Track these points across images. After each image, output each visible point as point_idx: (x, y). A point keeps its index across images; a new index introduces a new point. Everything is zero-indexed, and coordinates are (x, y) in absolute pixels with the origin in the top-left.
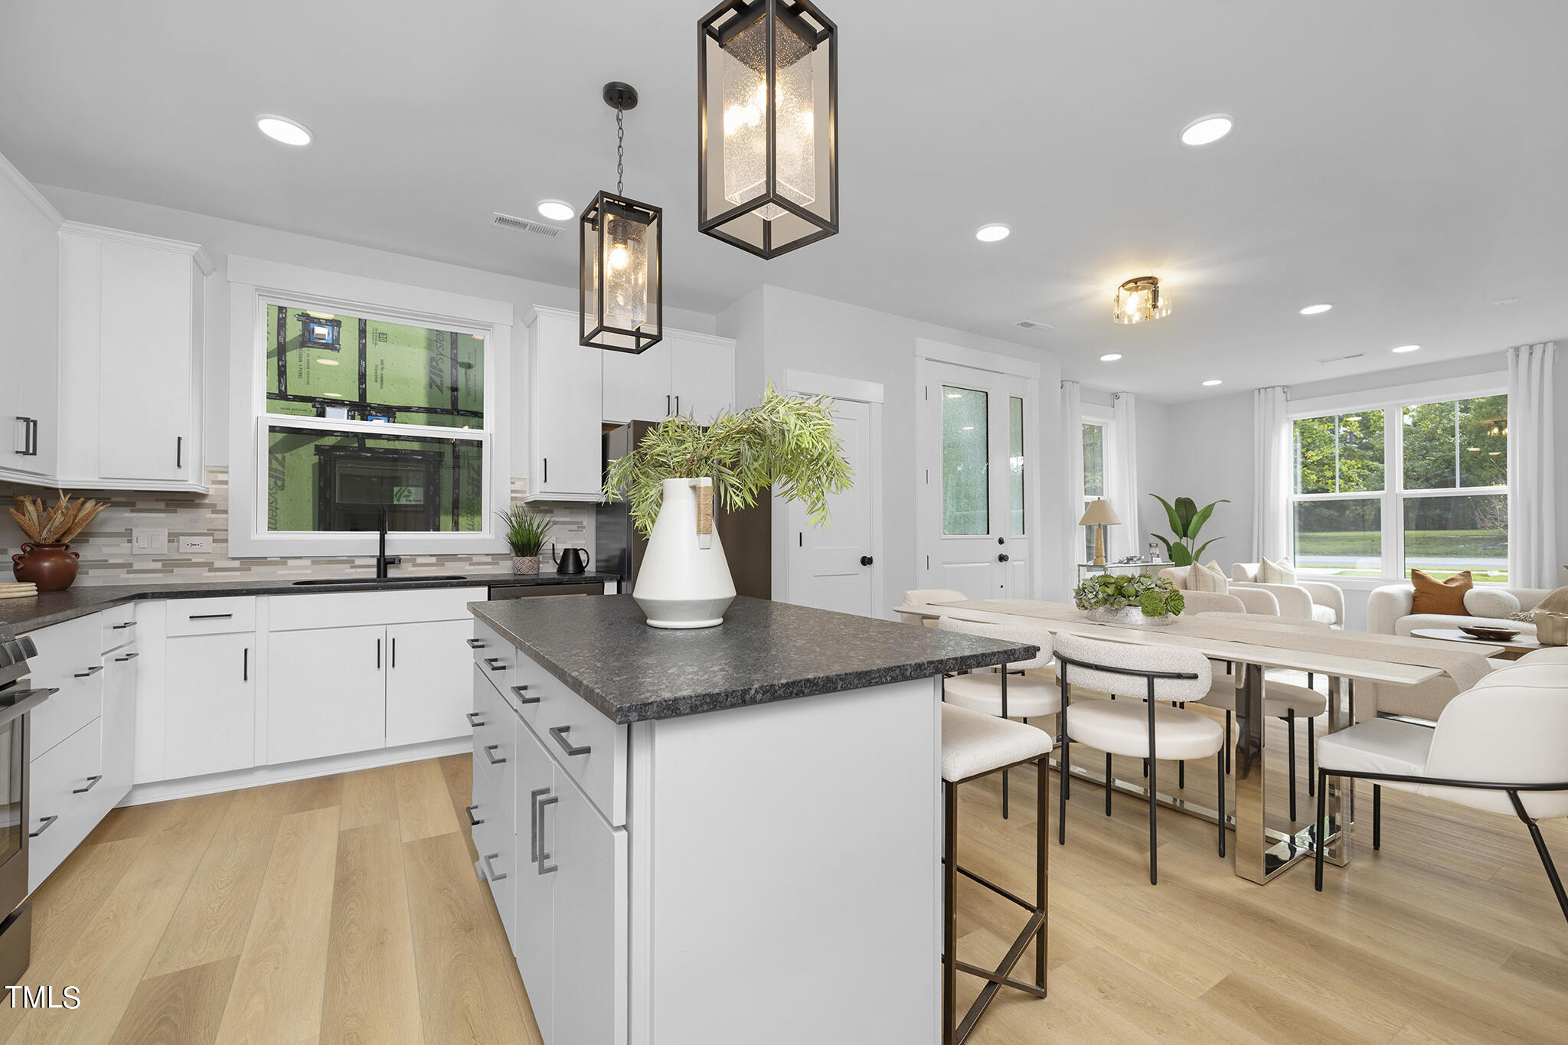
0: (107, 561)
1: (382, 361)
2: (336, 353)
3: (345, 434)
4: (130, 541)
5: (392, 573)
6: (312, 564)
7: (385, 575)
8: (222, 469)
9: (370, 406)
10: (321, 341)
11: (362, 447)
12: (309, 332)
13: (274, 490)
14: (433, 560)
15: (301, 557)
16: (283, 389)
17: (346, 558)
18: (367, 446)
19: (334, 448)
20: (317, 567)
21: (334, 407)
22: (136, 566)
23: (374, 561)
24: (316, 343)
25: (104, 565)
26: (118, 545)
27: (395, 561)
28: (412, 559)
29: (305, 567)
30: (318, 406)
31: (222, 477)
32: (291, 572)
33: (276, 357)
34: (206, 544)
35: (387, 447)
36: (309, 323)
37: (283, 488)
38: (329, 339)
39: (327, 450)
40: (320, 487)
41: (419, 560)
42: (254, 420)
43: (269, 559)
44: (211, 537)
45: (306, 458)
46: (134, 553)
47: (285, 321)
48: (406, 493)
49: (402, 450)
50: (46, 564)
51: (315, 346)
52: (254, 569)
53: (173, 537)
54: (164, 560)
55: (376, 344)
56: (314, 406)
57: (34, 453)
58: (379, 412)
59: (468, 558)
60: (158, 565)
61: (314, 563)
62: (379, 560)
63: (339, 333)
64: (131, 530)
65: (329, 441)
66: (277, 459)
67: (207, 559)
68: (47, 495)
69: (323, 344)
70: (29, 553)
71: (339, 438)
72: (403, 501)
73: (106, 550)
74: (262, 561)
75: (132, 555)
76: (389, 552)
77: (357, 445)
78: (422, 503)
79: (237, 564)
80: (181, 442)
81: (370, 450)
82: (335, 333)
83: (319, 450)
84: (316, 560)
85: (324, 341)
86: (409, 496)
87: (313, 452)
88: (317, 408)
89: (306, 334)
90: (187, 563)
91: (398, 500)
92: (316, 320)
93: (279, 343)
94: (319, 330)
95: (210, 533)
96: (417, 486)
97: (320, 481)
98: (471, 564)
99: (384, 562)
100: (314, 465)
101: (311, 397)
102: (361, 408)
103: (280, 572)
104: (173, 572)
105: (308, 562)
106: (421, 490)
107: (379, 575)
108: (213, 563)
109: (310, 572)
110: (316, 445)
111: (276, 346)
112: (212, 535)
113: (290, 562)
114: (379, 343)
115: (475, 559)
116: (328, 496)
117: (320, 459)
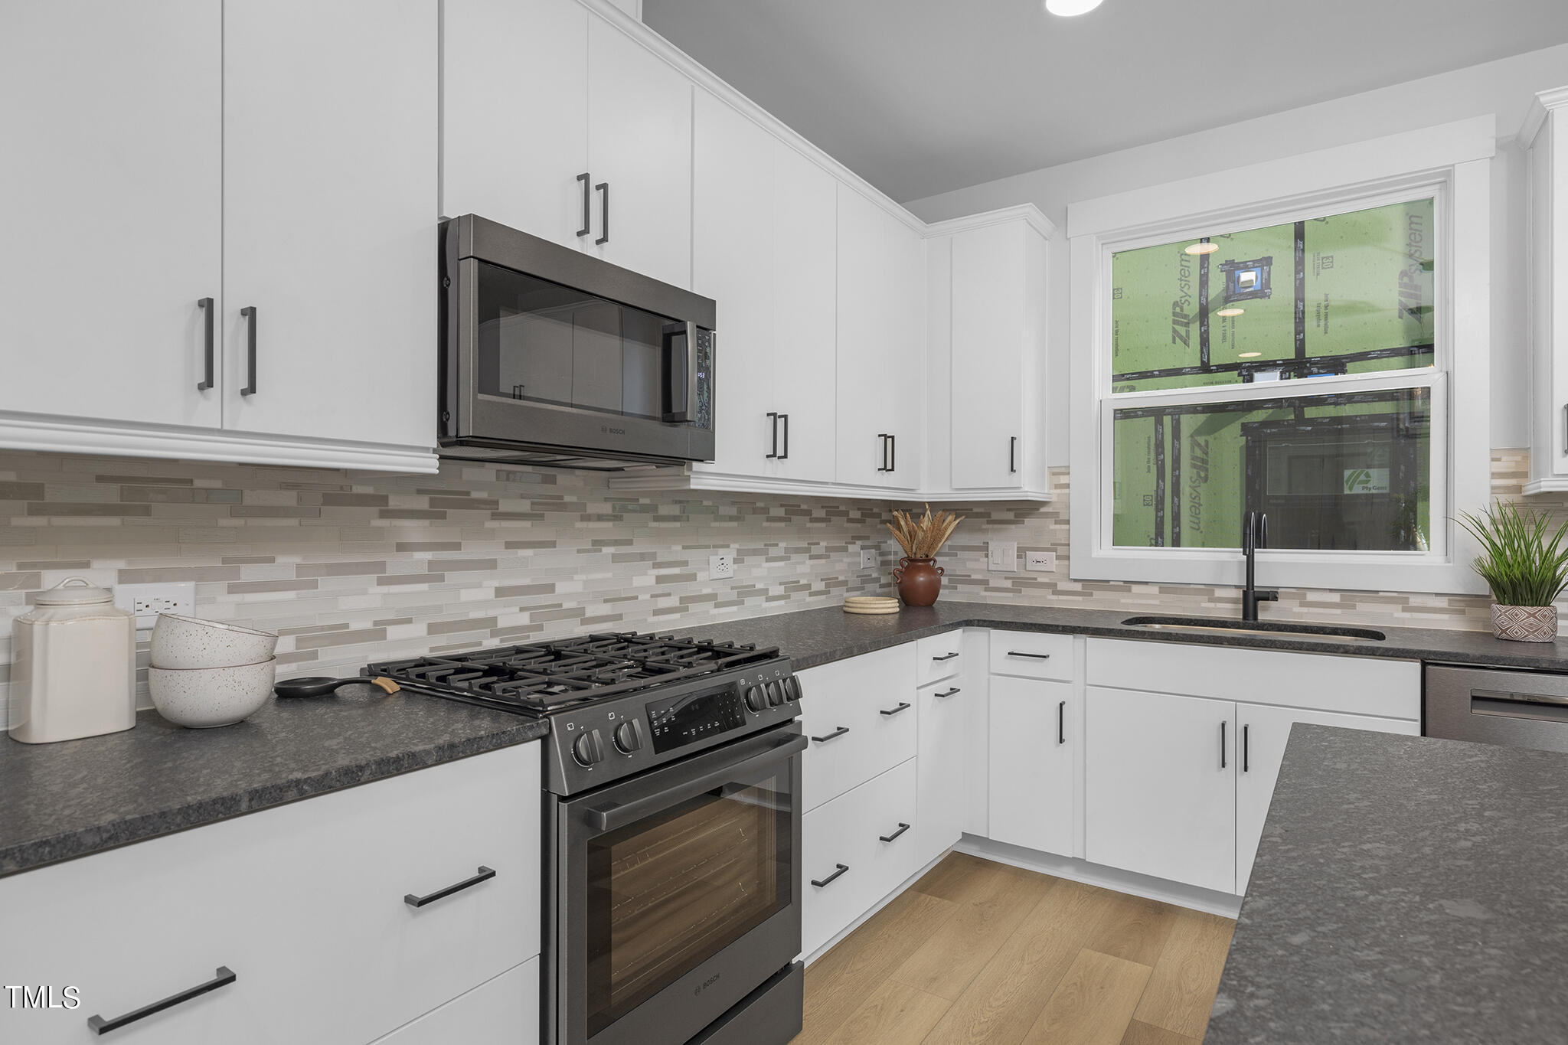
0: (970, 576)
1: (1326, 295)
2: (1266, 299)
3: (1277, 403)
4: (987, 556)
5: (1268, 613)
6: (1160, 592)
7: (1255, 618)
8: (1063, 470)
9: (1309, 362)
10: (1248, 290)
11: (1300, 419)
12: (1234, 282)
13: (1197, 484)
14: (1336, 598)
15: (1146, 583)
16: (1206, 360)
17: (1203, 587)
18: (1306, 417)
19: (1265, 424)
20: (1165, 597)
21: (1264, 370)
22: (992, 584)
23: (1238, 594)
24: (1243, 294)
25: (967, 580)
26: (977, 560)
27: (1271, 596)
28: (1300, 593)
29: (1153, 596)
30: (1244, 373)
31: (1063, 480)
32: (1136, 601)
33: (1198, 323)
34: (1049, 562)
35: (1333, 415)
36: (1234, 271)
37: (1206, 480)
38: (1257, 286)
39: (1256, 427)
40: (1247, 475)
41: (1311, 597)
42: (1097, 403)
43: (1111, 583)
44: (1054, 553)
45: (1231, 441)
46: (990, 569)
47: (1207, 277)
48: (1362, 477)
49: (1356, 416)
50: (921, 579)
51: (1242, 297)
52: (1097, 594)
53: (1022, 552)
54: (1014, 578)
55: (1318, 274)
56: (1239, 375)
57: (893, 470)
58: (1322, 368)
59: (1401, 599)
60: (1008, 584)
61: (1162, 591)
62: (1245, 594)
63: (1269, 273)
64: (988, 543)
65: (1259, 416)
66: (1199, 445)
67: (1051, 579)
68: (914, 510)
69: (1251, 293)
70: (907, 568)
71: (1270, 411)
72: (1358, 490)
73: (970, 565)
74: (1104, 584)
75: (988, 571)
76: (1261, 581)
77: (1292, 417)
78: (1387, 491)
79: (1078, 587)
80: (1015, 441)
81: (1312, 421)
82: (1265, 275)
83: (1246, 429)
84: (1166, 588)
85: (1251, 289)
86: (1367, 482)
87: (1240, 432)
88: (1244, 376)
89: (1231, 285)
90: (1032, 583)
91: (1351, 489)
92: (1241, 265)
93: (1201, 304)
94: (1246, 276)
95: (1053, 548)
96: (1381, 466)
97: (1247, 468)
98: (1404, 610)
99: (1253, 598)
100: (1241, 448)
101: (1236, 363)
102: (1298, 366)
103: (1123, 601)
104: (1021, 592)
105: (1155, 590)
106: (1386, 472)
107: (1245, 616)
108: (1056, 584)
109: (1157, 602)
110: (1242, 424)
111: (1198, 310)
112: (1055, 550)
113: (1135, 588)
114: (1322, 271)
115: (1414, 601)
116: (1257, 487)
117: (1247, 441)
